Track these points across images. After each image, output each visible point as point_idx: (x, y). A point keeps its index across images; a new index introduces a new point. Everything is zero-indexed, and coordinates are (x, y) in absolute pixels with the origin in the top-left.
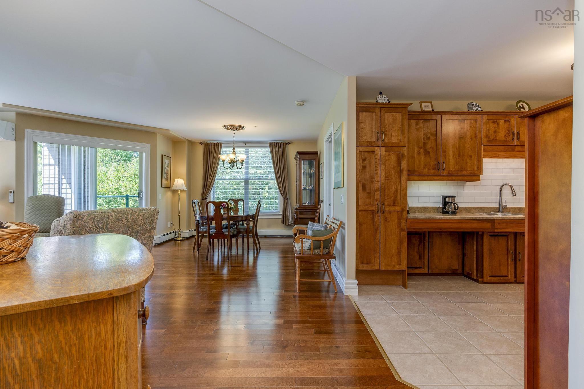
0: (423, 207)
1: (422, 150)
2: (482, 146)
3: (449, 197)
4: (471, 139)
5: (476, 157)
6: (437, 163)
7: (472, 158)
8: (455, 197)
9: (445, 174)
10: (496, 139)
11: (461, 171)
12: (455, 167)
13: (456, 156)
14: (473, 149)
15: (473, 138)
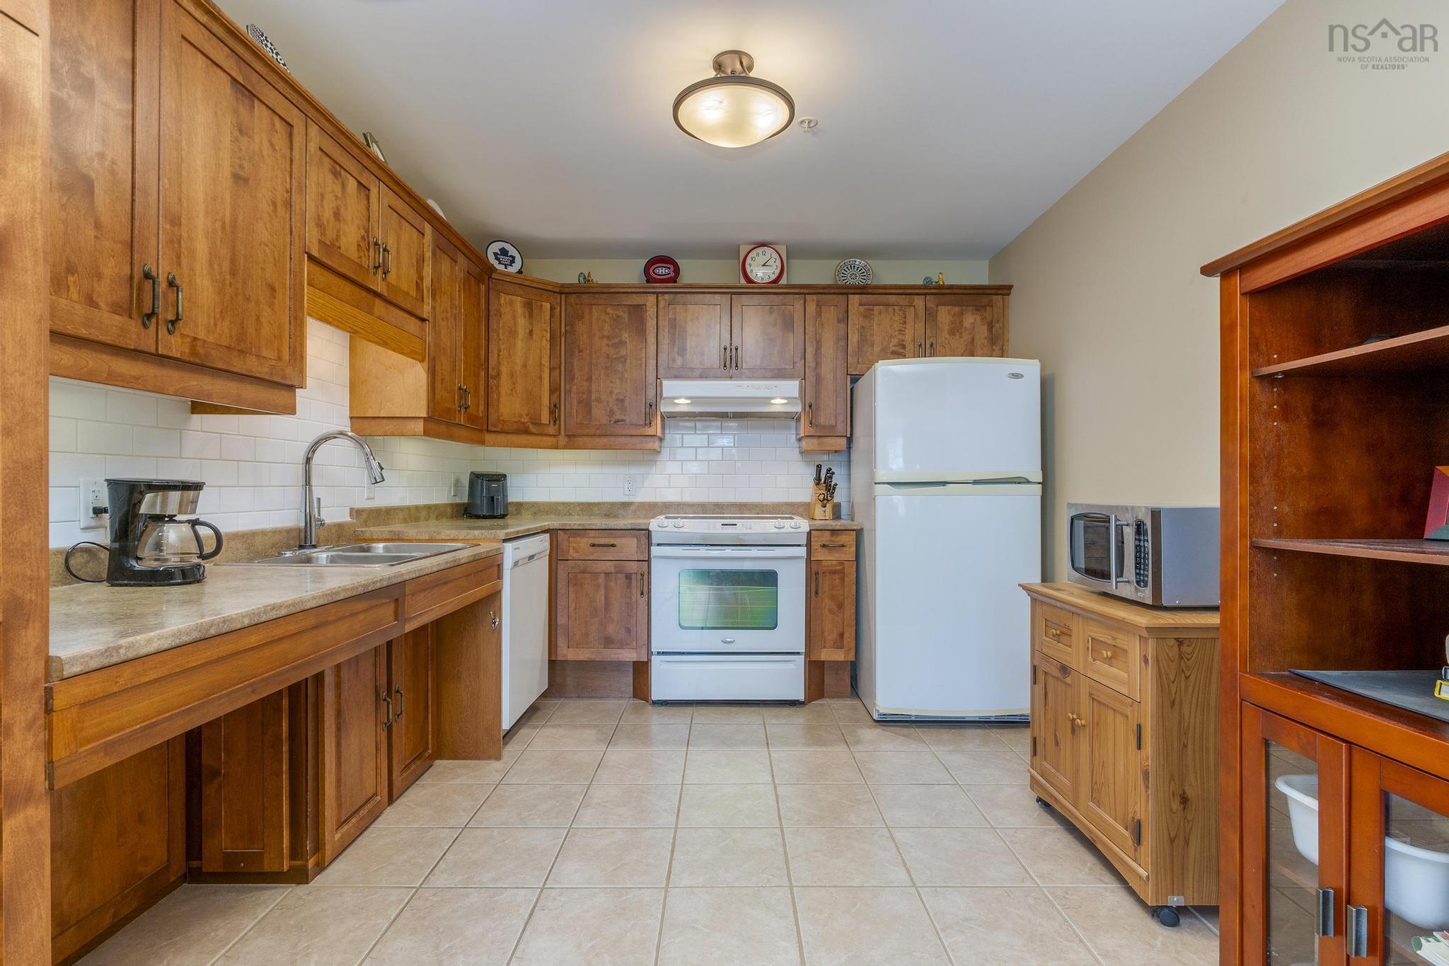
2: (306, 257)
4: (274, 204)
6: (138, 275)
7: (276, 302)
8: (198, 487)
9: (179, 356)
10: (339, 248)
11: (242, 356)
12: (219, 326)
13: (220, 265)
14: (279, 260)
15: (279, 205)
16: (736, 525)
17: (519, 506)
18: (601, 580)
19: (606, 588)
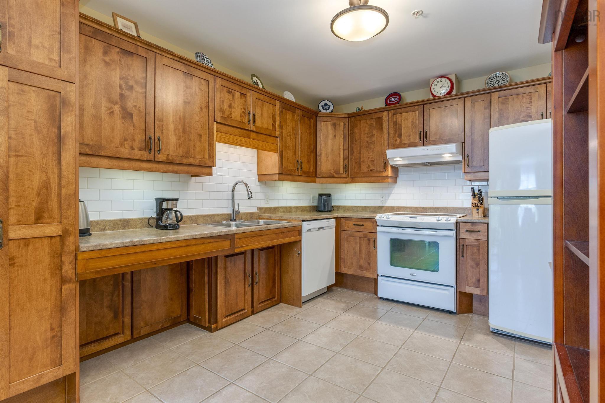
0: (120, 220)
1: (117, 108)
2: (215, 123)
3: (167, 200)
4: (201, 108)
5: (207, 138)
6: (147, 138)
7: (202, 139)
8: (177, 200)
9: (162, 161)
10: (232, 117)
11: (187, 158)
12: (178, 150)
13: (179, 131)
14: (203, 126)
15: (203, 108)
16: (416, 218)
17: (338, 207)
18: (358, 240)
19: (360, 244)
